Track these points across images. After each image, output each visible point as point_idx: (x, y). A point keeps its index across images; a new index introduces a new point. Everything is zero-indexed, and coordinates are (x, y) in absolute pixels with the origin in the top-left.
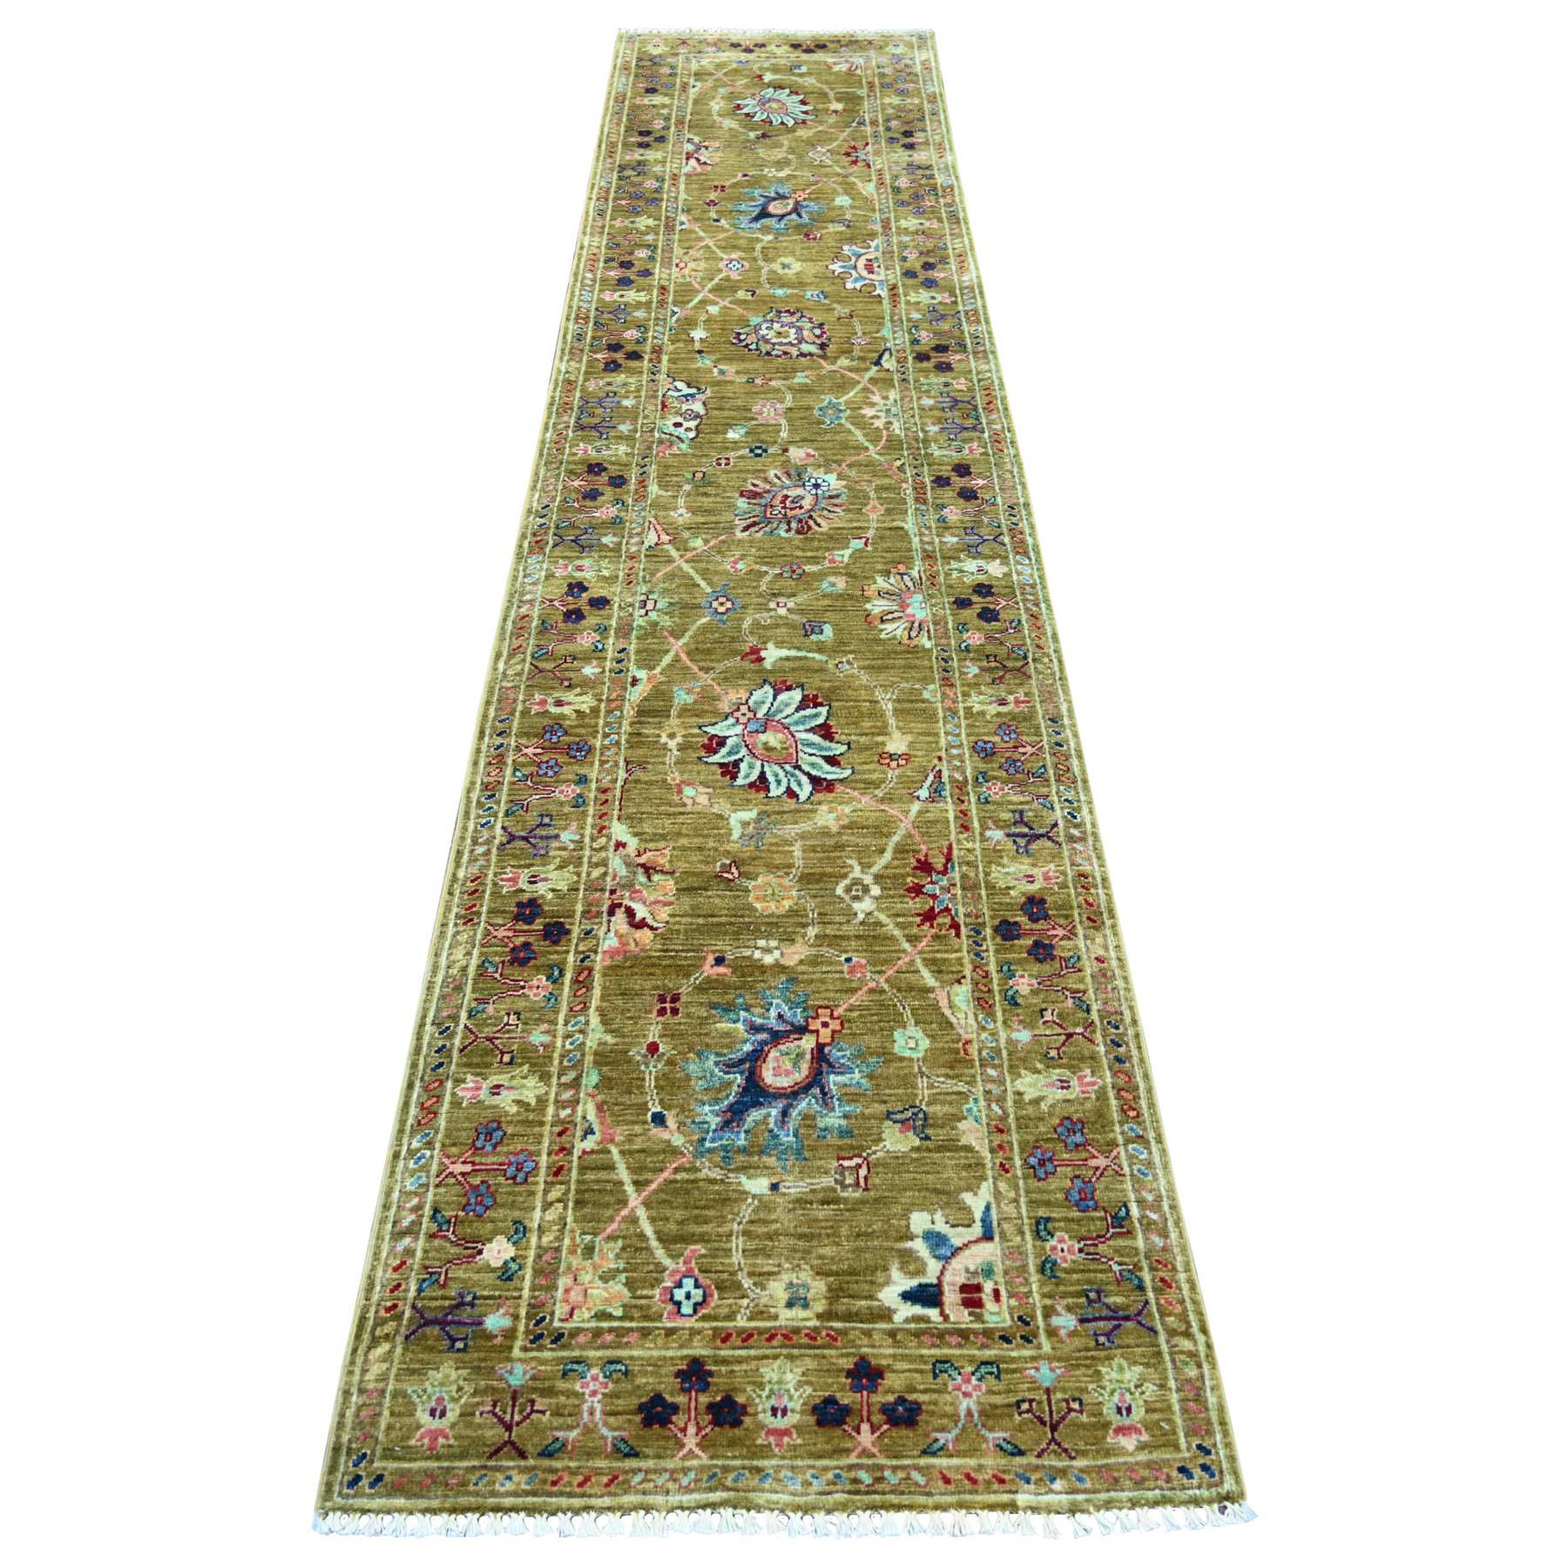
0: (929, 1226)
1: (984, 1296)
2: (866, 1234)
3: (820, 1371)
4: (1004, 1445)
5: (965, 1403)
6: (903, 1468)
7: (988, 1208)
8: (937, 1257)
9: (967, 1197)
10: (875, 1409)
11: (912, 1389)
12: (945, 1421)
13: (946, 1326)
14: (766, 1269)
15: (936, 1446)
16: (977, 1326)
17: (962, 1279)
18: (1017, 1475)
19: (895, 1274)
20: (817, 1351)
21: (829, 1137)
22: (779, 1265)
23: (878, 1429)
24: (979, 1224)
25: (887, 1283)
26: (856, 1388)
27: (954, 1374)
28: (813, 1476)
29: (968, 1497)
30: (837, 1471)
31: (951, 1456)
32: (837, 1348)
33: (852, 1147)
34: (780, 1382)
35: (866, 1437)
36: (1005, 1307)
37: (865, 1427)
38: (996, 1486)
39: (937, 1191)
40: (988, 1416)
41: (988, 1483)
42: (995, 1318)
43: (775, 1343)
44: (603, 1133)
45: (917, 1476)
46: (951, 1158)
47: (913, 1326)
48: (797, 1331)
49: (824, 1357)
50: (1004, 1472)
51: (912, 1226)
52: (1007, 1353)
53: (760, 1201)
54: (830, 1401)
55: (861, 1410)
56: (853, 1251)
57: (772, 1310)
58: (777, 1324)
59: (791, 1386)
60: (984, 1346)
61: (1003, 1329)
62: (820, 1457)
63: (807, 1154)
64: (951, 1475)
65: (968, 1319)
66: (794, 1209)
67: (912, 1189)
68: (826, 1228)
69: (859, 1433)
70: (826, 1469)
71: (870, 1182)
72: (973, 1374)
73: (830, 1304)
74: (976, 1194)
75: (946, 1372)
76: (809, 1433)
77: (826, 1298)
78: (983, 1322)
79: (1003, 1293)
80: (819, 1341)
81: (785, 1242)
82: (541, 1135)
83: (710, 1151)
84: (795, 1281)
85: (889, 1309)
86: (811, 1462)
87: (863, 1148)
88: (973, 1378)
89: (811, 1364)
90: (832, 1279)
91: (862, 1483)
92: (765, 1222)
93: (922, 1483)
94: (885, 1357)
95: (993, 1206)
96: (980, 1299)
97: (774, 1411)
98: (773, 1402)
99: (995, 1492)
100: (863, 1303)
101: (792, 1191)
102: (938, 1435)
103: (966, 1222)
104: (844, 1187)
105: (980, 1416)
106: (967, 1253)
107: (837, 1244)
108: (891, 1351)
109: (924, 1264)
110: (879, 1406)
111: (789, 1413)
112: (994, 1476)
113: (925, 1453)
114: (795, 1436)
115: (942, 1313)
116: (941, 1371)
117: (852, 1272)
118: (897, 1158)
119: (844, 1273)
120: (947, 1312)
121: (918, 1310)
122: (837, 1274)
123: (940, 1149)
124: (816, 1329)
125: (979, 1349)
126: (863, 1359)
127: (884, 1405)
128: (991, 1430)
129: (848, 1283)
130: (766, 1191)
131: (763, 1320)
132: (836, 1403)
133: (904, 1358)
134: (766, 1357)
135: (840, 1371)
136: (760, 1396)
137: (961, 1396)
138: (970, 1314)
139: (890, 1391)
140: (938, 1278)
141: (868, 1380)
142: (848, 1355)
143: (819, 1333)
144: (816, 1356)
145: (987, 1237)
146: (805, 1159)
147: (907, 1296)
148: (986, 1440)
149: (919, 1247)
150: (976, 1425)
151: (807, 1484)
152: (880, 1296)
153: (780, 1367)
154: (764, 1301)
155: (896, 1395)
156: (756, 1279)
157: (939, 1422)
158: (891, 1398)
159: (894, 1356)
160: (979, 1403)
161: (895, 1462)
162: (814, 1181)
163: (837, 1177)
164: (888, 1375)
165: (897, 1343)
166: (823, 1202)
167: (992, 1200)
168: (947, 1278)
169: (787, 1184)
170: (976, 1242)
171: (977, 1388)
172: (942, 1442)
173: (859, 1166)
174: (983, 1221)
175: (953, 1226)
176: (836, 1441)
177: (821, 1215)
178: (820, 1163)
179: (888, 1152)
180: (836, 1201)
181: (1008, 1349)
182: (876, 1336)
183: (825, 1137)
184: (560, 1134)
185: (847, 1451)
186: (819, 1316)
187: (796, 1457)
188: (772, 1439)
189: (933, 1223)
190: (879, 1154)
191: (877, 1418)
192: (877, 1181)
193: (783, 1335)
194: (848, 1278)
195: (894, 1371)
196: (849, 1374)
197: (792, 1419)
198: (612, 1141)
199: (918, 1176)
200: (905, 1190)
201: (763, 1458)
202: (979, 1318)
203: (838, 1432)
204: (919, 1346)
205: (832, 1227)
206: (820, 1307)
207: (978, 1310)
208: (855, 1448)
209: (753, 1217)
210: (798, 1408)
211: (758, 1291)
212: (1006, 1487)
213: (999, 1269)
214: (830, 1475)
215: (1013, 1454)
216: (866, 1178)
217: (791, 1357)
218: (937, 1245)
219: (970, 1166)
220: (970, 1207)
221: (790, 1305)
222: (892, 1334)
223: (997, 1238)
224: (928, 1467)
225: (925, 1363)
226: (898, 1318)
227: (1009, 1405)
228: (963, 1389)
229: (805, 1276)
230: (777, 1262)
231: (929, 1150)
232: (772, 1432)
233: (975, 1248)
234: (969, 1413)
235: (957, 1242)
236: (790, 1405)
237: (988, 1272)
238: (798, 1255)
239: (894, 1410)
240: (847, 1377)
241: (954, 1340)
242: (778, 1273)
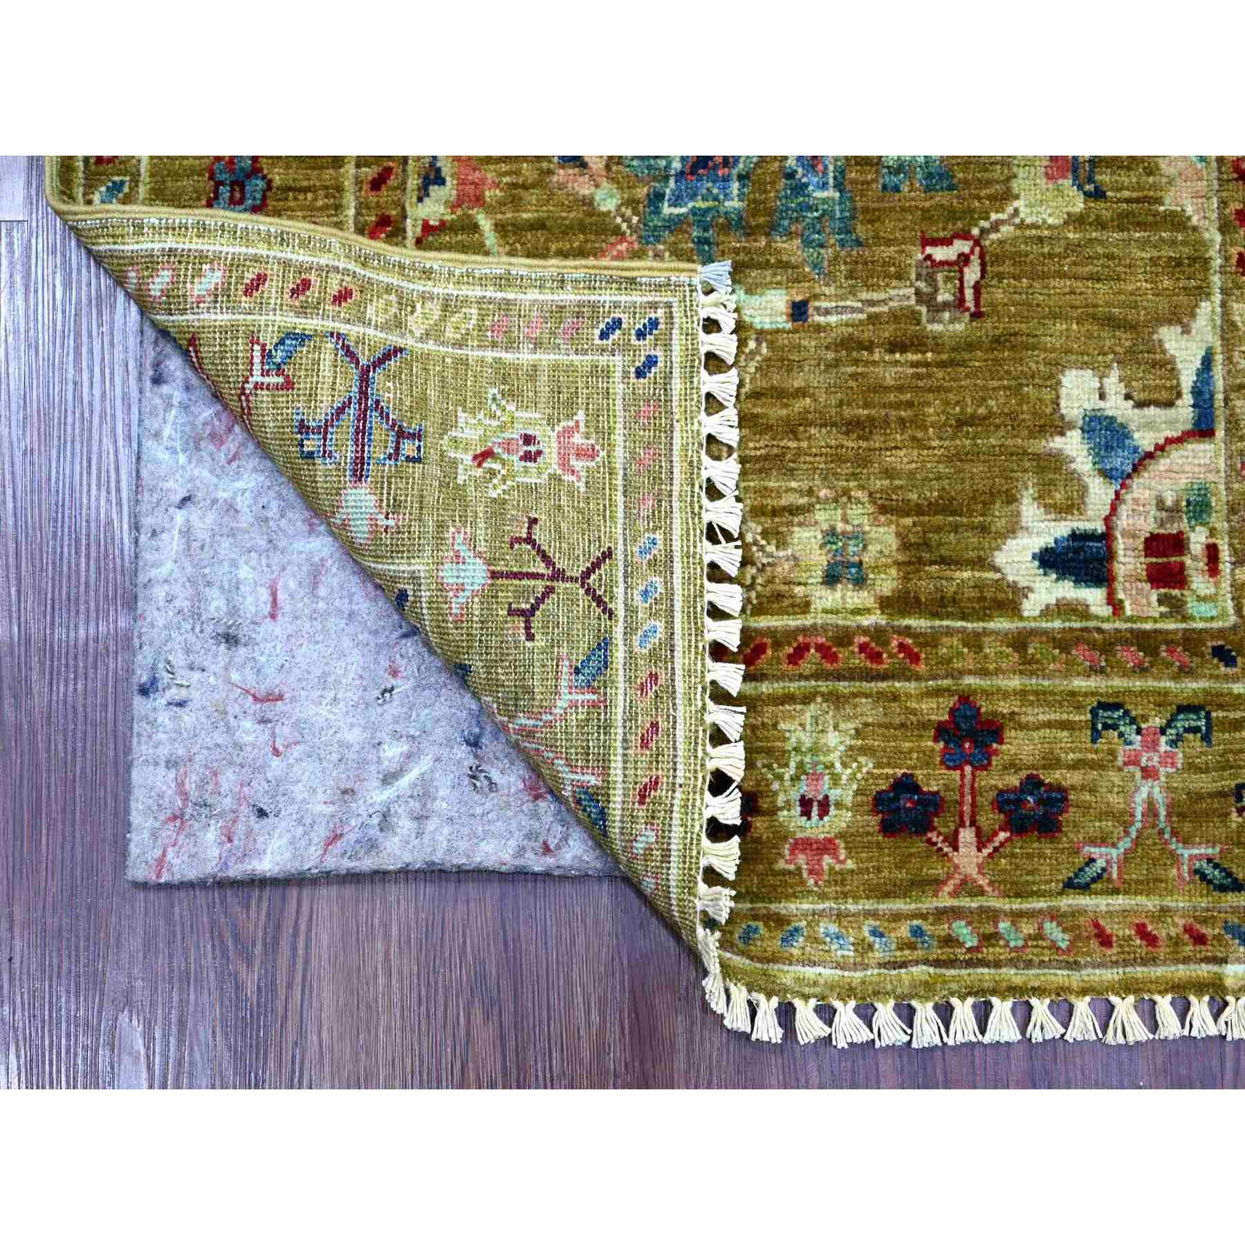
0: (1093, 403)
1: (1188, 561)
2: (972, 420)
3: (887, 726)
4: (1209, 870)
5: (1146, 791)
6: (1030, 914)
7: (1207, 362)
8: (1107, 474)
9: (1170, 338)
10: (985, 801)
11: (1053, 762)
12: (1108, 824)
13: (1118, 625)
14: (786, 500)
15: (1091, 872)
16: (1171, 625)
17: (1148, 525)
18: (1227, 928)
19: (1029, 510)
20: (883, 685)
21: (905, 188)
22: (810, 492)
23: (990, 840)
24: (1188, 399)
25: (1013, 529)
26: (952, 761)
27: (1129, 731)
28: (874, 933)
29: (1140, 972)
30: (916, 922)
31: (1115, 892)
32: (918, 678)
33: (952, 215)
34: (815, 750)
35: (968, 857)
36: (1226, 585)
37: (967, 835)
38: (1188, 949)
39: (1111, 322)
40: (1182, 815)
41: (1176, 942)
42: (1205, 609)
43: (806, 667)
44: (462, 183)
45: (1052, 930)
46: (1143, 244)
47: (1057, 624)
48: (844, 637)
49: (895, 697)
50: (1205, 921)
51: (1063, 403)
52: (1225, 687)
53: (771, 345)
54: (906, 785)
55: (961, 803)
56: (949, 460)
57: (799, 590)
58: (808, 621)
59: (834, 757)
60: (1186, 671)
61: (1221, 633)
62: (887, 895)
63: (862, 231)
64: (1109, 927)
65: (1157, 610)
66: (837, 363)
67: (1067, 318)
68: (898, 406)
69: (956, 849)
70: (896, 917)
71: (984, 296)
72: (1163, 731)
73: (906, 578)
74: (1186, 331)
75: (1115, 727)
76: (868, 847)
77: (898, 564)
78: (1185, 618)
79: (1225, 554)
80: (886, 664)
81: (822, 438)
82: (339, 189)
83: (675, 225)
84: (840, 526)
85: (1014, 587)
86: (869, 905)
87: (971, 215)
88: (1163, 739)
89: (869, 712)
90: (908, 521)
91: (961, 945)
92: (780, 394)
93: (1063, 945)
94: (1005, 695)
95: (1219, 358)
96: (1182, 566)
97: (806, 804)
98: (803, 788)
99: (1186, 960)
100: (966, 574)
101: (833, 319)
102: (1095, 851)
103: (1164, 396)
104: (936, 309)
105: (1169, 815)
106: (1163, 464)
107: (918, 443)
108: (1015, 682)
109: (1084, 490)
110: (992, 795)
111: (833, 811)
112: (1188, 930)
113: (1070, 885)
114: (843, 854)
115: (1111, 600)
116: (1106, 727)
117: (945, 506)
118: (1040, 240)
119: (935, 508)
120: (1121, 595)
121: (1068, 590)
122: (919, 511)
123: (1125, 221)
124: (879, 634)
125: (1175, 678)
126: (965, 699)
127: (1001, 792)
128: (1186, 842)
129: (938, 529)
130: (783, 322)
131: (782, 612)
132: (916, 788)
133: (1042, 697)
134: (789, 698)
135: (924, 726)
136: (780, 777)
137: (1138, 775)
138: (1160, 602)
139: (1012, 766)
140: (1107, 520)
141: (975, 743)
142: (938, 692)
143: (887, 643)
144: (880, 695)
145: (1202, 430)
146: (858, 243)
147: (1050, 560)
148: (1175, 858)
149: (1073, 446)
150: (1161, 832)
151: (864, 947)
152: (1000, 559)
153: (816, 719)
154: (783, 569)
155: (1024, 774)
156: (768, 523)
157: (1094, 827)
158: (1014, 780)
159: (1022, 693)
160: (1169, 789)
161: (1017, 905)
162: (875, 296)
163: (921, 285)
164: (1009, 734)
165: (1028, 665)
166: (895, 346)
167: (1218, 344)
168: (1124, 521)
169: (824, 304)
170: (1179, 440)
171: (1168, 759)
172: (1101, 863)
173: (964, 259)
174: (1197, 392)
175: (1140, 405)
176: (915, 863)
177: (889, 376)
178: (889, 252)
179: (1022, 226)
180: (918, 343)
181: (1226, 677)
182: (991, 648)
183: (896, 189)
184: (376, 184)
185: (936, 884)
186: (885, 604)
187: (845, 895)
188: (801, 859)
189: (1102, 397)
190: (1006, 230)
191: (989, 818)
192: (999, 295)
193: (819, 648)
194: (939, 519)
195: (1021, 727)
196: (941, 731)
197: (839, 820)
198: (479, 200)
199: (1079, 285)
200: (1055, 316)
201: (788, 897)
202: (1176, 608)
203: (919, 846)
204: (1069, 672)
205: (910, 404)
206: (887, 584)
207: (1176, 592)
208: (949, 876)
209: (762, 383)
210: (848, 799)
211: (771, 548)
212: (1207, 950)
213: (1219, 501)
214: (904, 931)
215: (1222, 888)
216: (977, 288)
217: (835, 699)
218: (1108, 447)
219: (1179, 263)
220: (1172, 361)
221: (831, 579)
222: (1019, 642)
223: (1220, 433)
224: (1076, 913)
225: (1079, 708)
226: (1031, 607)
227: (1222, 794)
228: (1144, 762)
229: (859, 515)
230: (805, 485)
231: (1101, 225)
232: (805, 845)
233: (1176, 456)
234: (1151, 810)
235: (1145, 440)
236: (834, 794)
237: (1199, 507)
238: (846, 469)
239: (1019, 802)
240: (936, 740)
241: (1129, 656)
242: (808, 509)
